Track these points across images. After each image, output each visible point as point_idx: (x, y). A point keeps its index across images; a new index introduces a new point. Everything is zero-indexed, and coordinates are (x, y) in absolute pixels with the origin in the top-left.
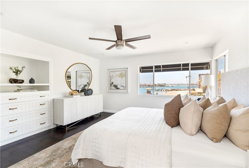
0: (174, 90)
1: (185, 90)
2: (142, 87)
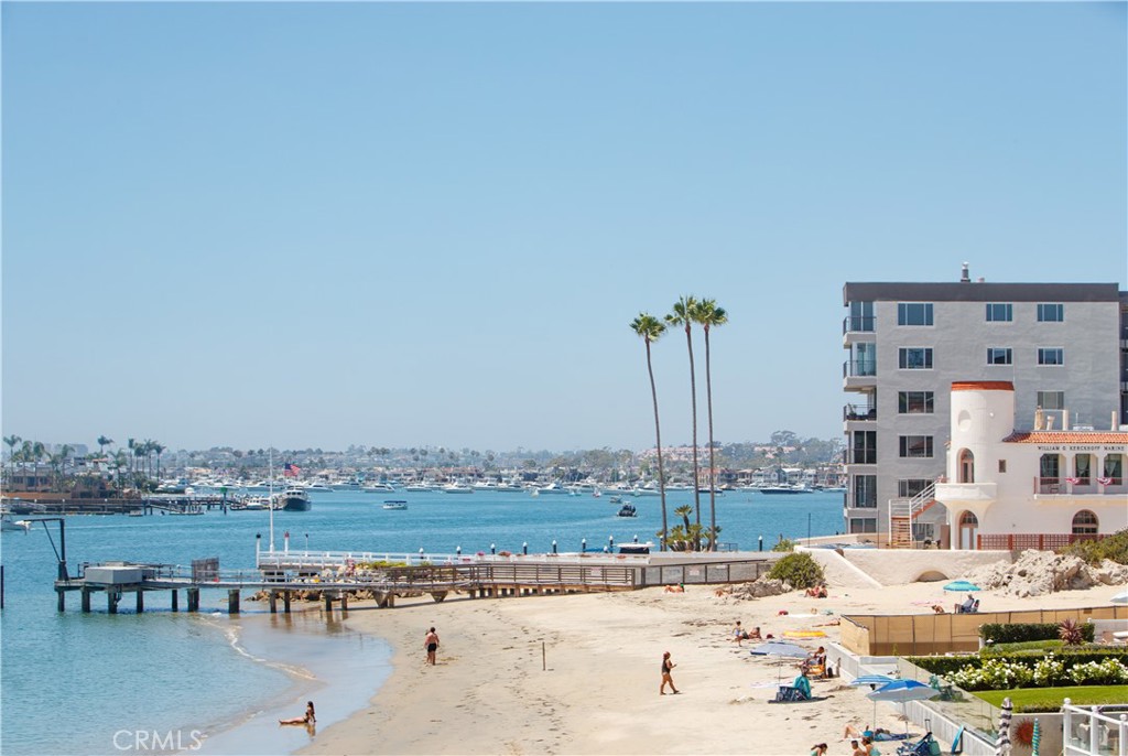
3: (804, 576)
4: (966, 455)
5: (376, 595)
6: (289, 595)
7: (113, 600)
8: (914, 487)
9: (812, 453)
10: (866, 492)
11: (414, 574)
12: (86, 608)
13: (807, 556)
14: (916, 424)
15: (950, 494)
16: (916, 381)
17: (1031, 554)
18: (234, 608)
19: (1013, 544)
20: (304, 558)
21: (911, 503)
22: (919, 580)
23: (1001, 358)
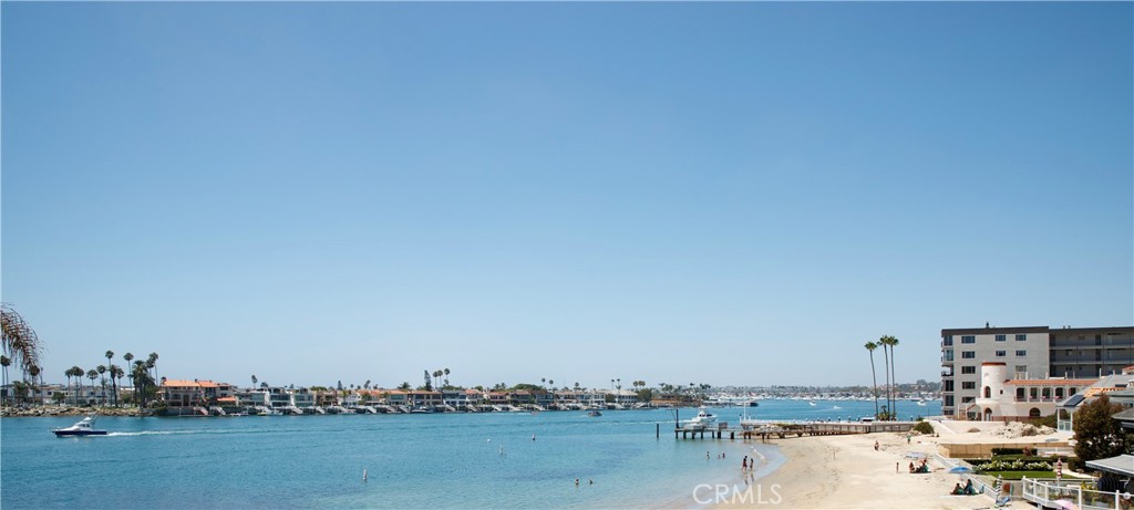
0: (797, 430)
1: (869, 430)
2: (562, 406)
3: (926, 429)
4: (988, 389)
5: (779, 434)
6: (749, 434)
7: (693, 435)
8: (967, 400)
9: (931, 387)
10: (950, 401)
11: (792, 427)
12: (685, 437)
13: (927, 423)
14: (969, 378)
15: (981, 402)
16: (969, 362)
17: (1013, 423)
18: (732, 437)
19: (1006, 420)
20: (756, 422)
21: (967, 405)
22: (970, 431)
23: (1001, 354)
